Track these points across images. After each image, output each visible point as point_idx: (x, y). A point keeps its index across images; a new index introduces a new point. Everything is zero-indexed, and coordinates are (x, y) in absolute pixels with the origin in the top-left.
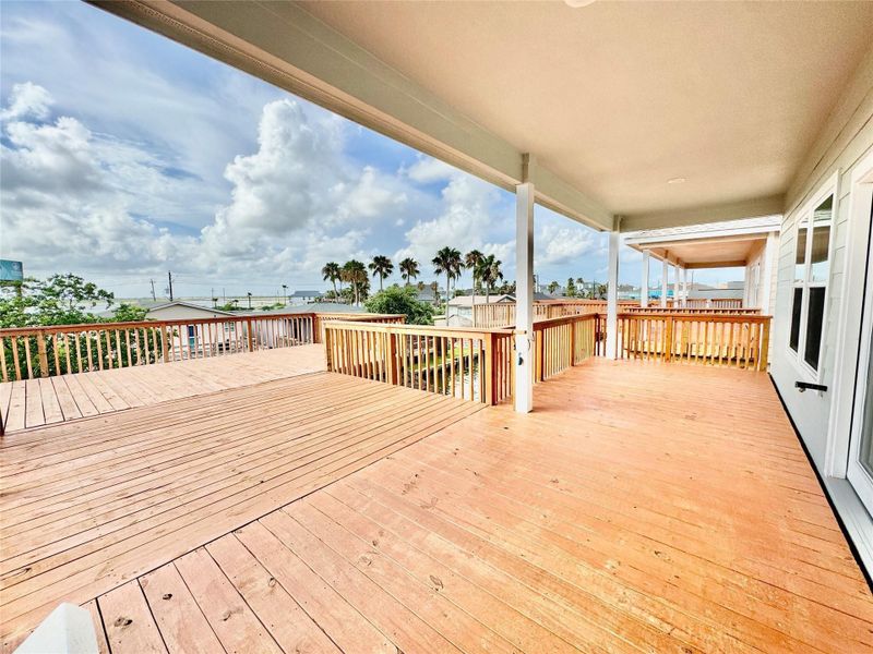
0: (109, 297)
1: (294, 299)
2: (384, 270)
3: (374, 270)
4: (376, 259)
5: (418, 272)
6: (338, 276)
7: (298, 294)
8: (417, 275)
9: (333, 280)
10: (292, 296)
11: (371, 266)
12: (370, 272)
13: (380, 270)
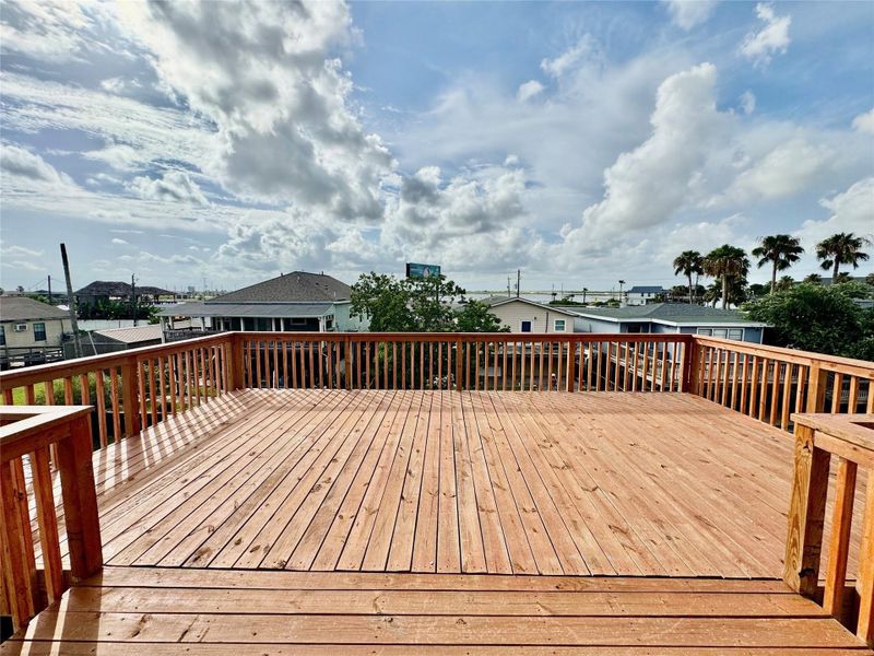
0: (461, 291)
1: (631, 296)
2: (782, 256)
3: (762, 257)
4: (770, 241)
5: (863, 256)
6: (696, 269)
7: (636, 290)
8: (859, 261)
9: (688, 273)
10: (629, 292)
11: (756, 252)
12: (754, 260)
13: (774, 257)
